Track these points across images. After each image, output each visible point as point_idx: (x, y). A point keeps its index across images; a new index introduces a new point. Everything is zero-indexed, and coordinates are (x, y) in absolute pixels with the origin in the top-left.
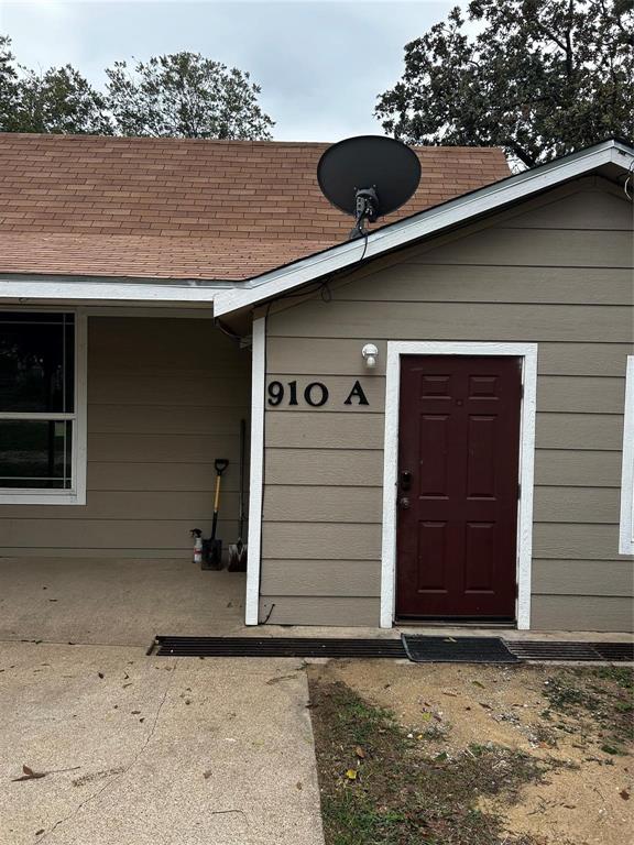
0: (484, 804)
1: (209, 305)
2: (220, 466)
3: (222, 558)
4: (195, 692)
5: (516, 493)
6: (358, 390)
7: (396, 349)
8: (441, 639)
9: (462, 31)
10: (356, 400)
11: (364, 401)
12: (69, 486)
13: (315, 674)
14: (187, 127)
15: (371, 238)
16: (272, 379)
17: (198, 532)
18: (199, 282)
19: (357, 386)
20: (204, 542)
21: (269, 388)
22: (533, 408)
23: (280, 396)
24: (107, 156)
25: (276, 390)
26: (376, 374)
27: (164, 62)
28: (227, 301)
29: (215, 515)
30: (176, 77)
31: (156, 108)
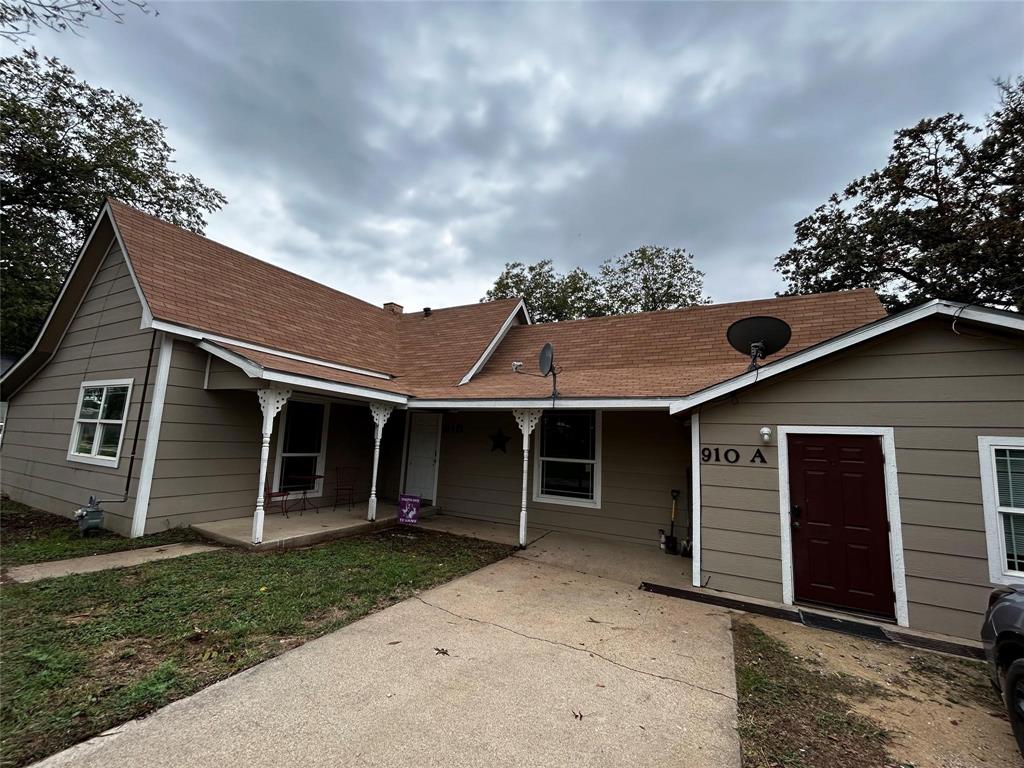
0: (841, 697)
1: (667, 409)
2: (675, 494)
3: (678, 547)
4: (665, 609)
5: (887, 527)
6: (759, 454)
7: (783, 431)
8: (831, 618)
9: (841, 207)
10: (758, 460)
11: (763, 461)
12: (592, 498)
13: (736, 617)
14: (647, 287)
15: (760, 371)
16: (704, 446)
17: (662, 532)
18: (661, 397)
19: (758, 451)
20: (667, 537)
21: (702, 452)
22: (895, 470)
23: (709, 456)
24: (608, 327)
25: (707, 453)
26: (771, 445)
27: (631, 255)
28: (676, 407)
29: (673, 522)
30: (640, 261)
31: (627, 280)
